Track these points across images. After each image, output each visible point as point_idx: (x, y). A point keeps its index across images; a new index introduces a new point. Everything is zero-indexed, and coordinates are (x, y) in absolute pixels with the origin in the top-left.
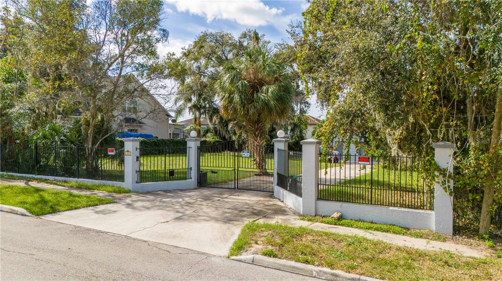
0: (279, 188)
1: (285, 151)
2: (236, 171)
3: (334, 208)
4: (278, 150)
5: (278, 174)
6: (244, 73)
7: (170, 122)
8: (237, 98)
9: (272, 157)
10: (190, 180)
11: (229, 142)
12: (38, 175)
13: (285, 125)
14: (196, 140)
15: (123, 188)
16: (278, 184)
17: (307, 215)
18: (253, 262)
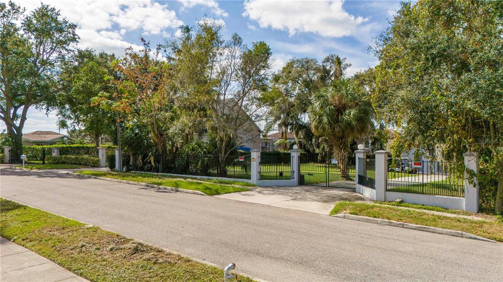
0: (360, 185)
1: (364, 159)
2: (327, 174)
3: (398, 197)
4: (359, 158)
5: (359, 176)
6: (330, 100)
7: (261, 137)
8: (325, 119)
9: (354, 168)
10: (293, 180)
11: (313, 155)
12: (189, 175)
13: (366, 139)
14: (298, 151)
15: (250, 183)
16: (359, 183)
17: (379, 201)
18: (344, 217)
